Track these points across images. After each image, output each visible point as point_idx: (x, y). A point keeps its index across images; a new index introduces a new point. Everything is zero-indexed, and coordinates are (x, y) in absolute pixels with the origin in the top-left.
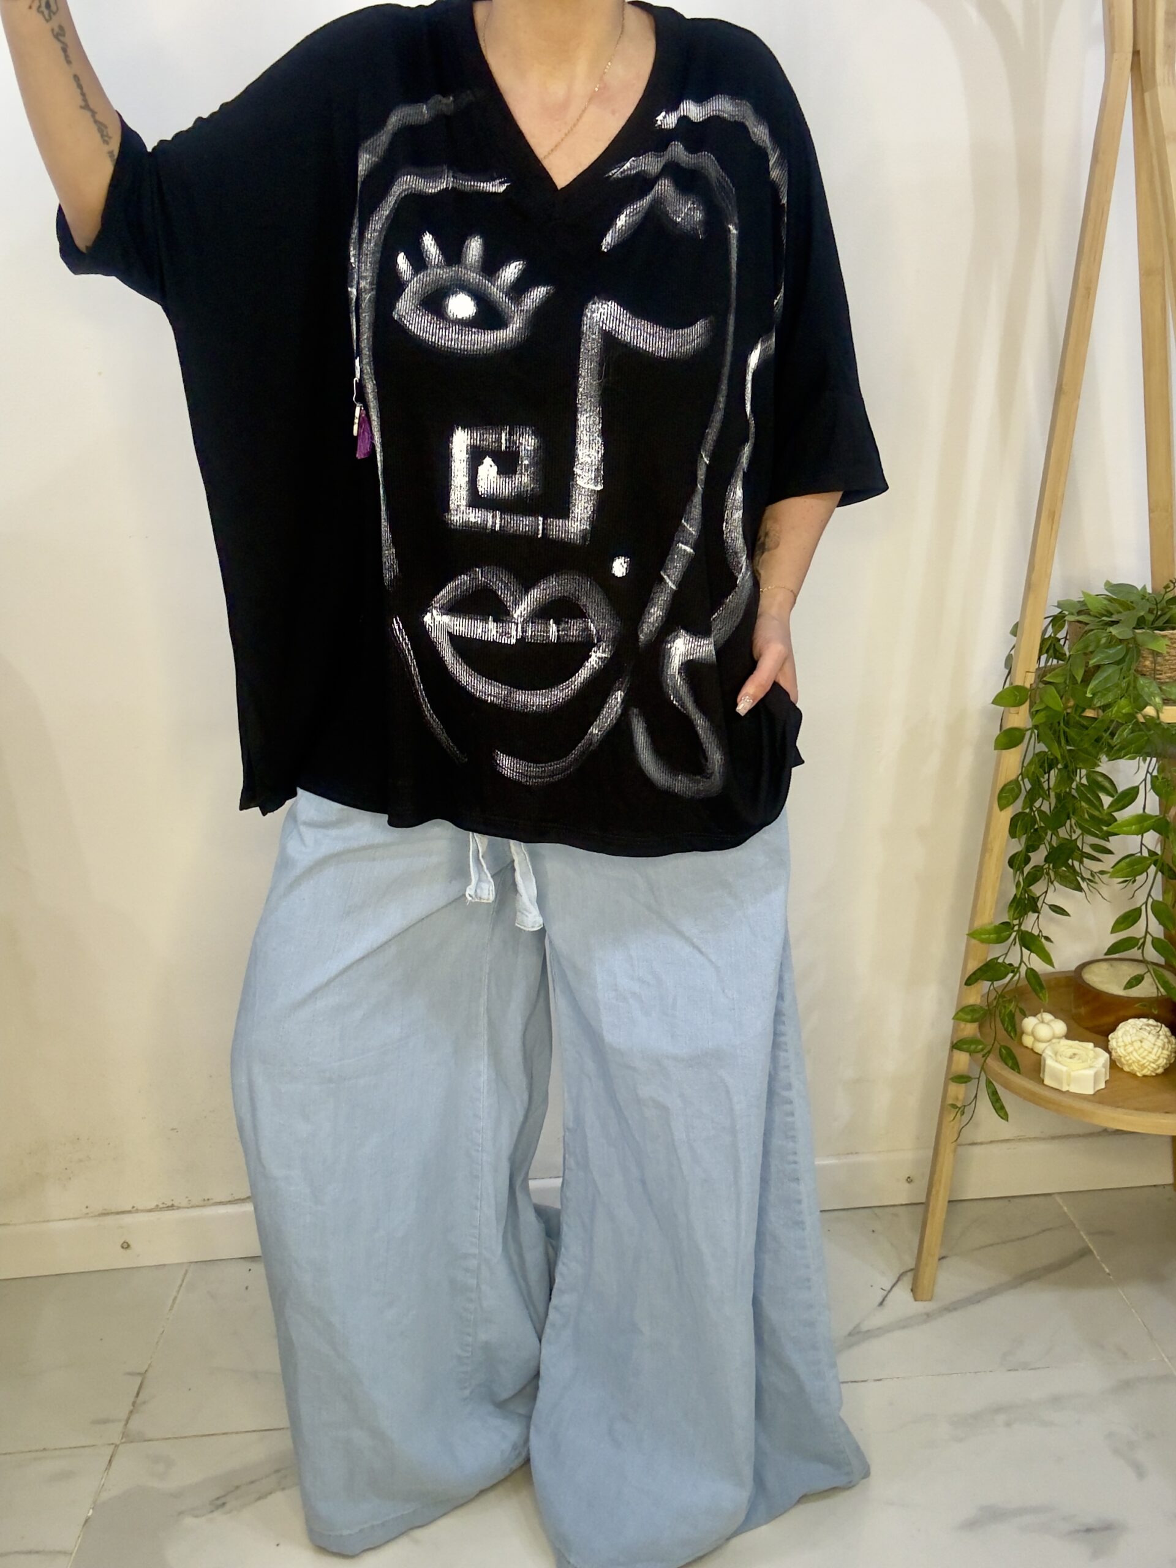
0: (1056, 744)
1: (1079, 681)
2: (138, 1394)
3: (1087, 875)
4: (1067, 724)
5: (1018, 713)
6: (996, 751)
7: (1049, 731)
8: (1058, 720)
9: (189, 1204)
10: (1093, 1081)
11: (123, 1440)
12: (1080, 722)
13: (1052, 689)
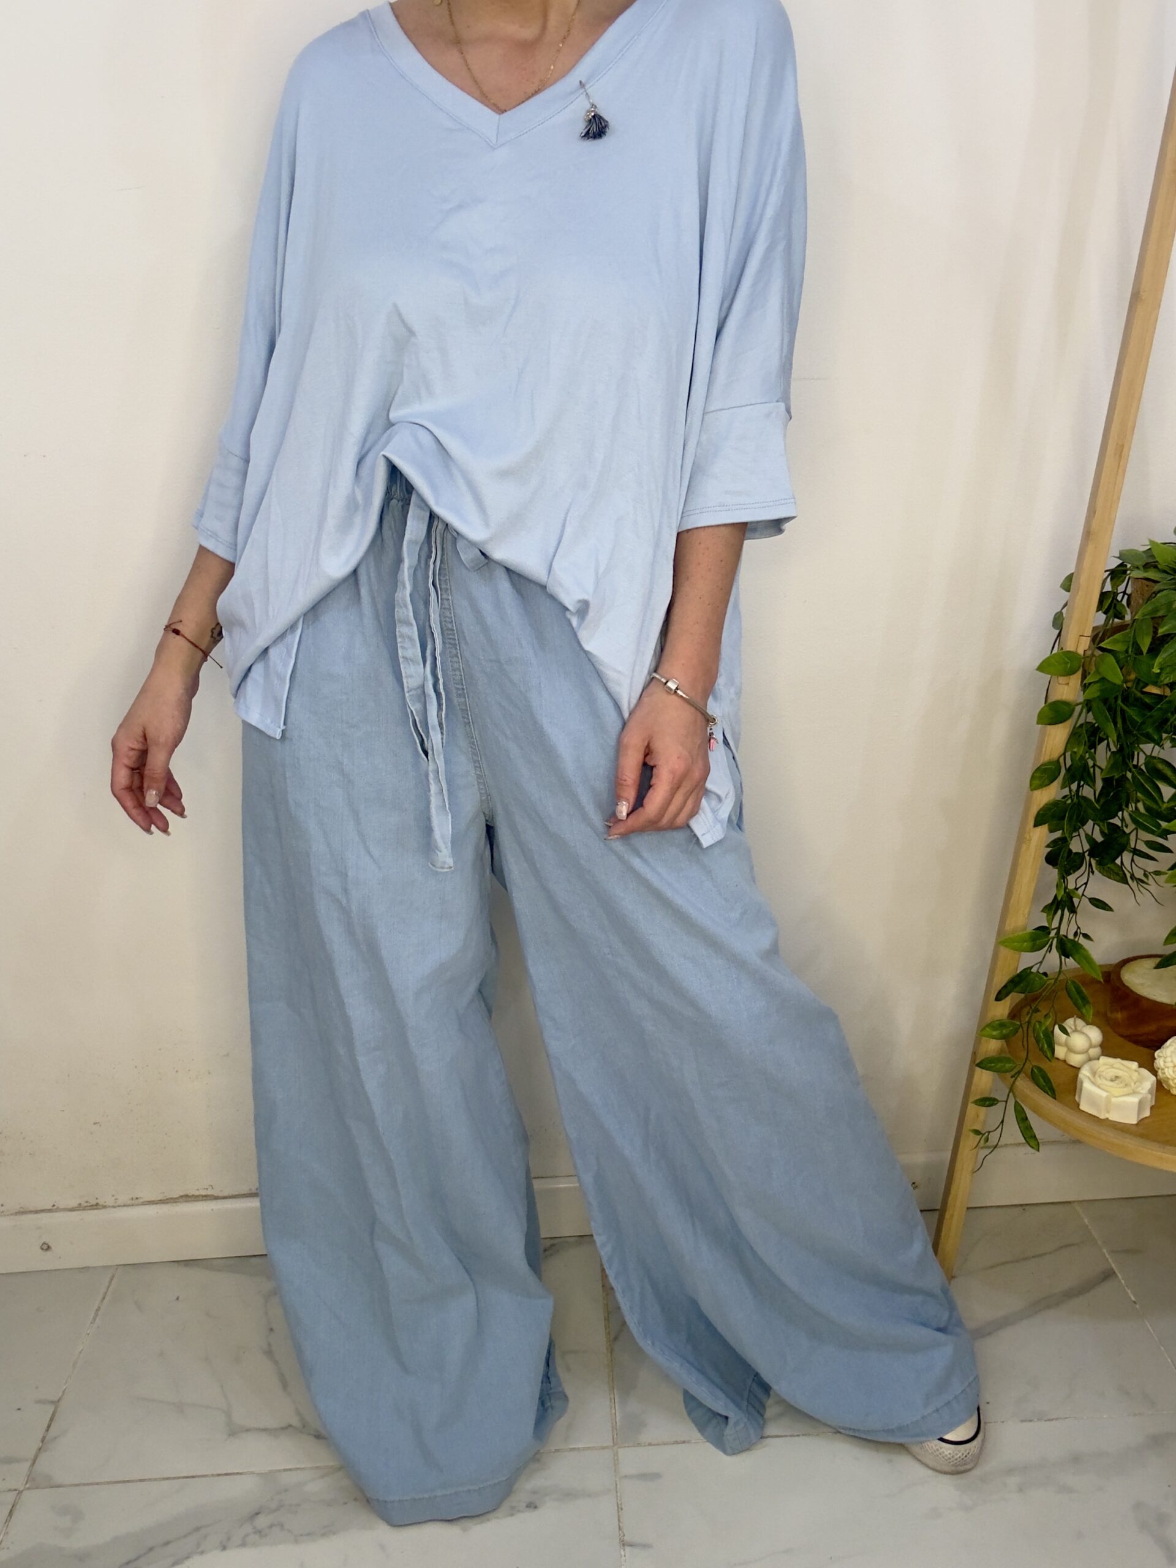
0: (1112, 724)
1: (1145, 650)
2: (49, 1426)
3: (1139, 874)
4: (1125, 700)
5: (1068, 684)
6: (1040, 726)
7: (1102, 704)
8: (1114, 696)
9: (116, 1202)
10: (1137, 1109)
11: (27, 1486)
12: (1141, 699)
13: (1111, 659)
